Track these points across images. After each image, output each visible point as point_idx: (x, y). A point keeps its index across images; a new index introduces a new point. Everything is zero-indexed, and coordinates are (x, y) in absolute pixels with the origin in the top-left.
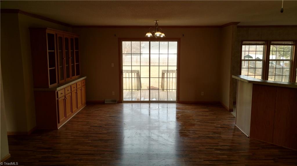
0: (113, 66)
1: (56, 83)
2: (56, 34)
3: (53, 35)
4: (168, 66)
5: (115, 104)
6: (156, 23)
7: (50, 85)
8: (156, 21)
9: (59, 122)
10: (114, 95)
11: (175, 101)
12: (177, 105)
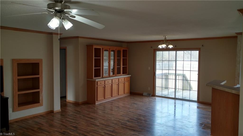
0: (149, 69)
1: (100, 76)
2: (103, 48)
3: (100, 49)
4: (190, 71)
5: (149, 96)
6: (165, 38)
7: (94, 77)
8: (165, 36)
9: (97, 100)
10: (149, 90)
11: (196, 101)
12: (197, 104)
